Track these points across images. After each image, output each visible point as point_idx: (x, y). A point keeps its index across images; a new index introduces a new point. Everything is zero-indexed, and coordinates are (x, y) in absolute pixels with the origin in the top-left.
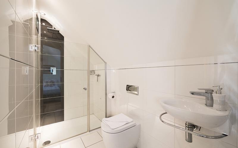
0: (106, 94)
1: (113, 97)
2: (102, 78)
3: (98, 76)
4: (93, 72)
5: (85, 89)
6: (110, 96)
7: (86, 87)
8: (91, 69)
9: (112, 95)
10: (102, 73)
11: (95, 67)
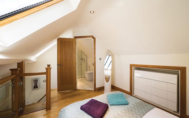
0: (87, 67)
1: (89, 67)
2: (86, 61)
3: (84, 60)
4: (83, 59)
5: (80, 64)
6: (88, 67)
7: (81, 64)
8: (82, 58)
9: (89, 66)
10: (86, 59)
11: (83, 57)
